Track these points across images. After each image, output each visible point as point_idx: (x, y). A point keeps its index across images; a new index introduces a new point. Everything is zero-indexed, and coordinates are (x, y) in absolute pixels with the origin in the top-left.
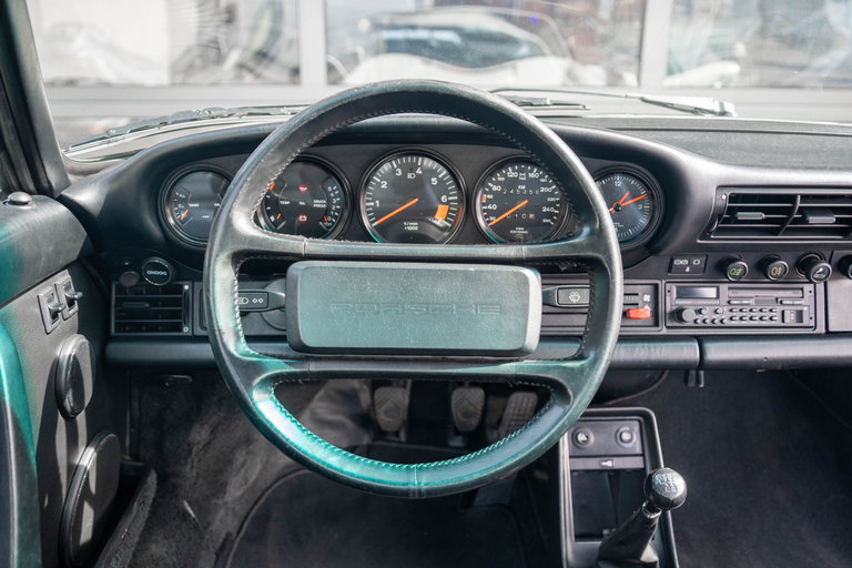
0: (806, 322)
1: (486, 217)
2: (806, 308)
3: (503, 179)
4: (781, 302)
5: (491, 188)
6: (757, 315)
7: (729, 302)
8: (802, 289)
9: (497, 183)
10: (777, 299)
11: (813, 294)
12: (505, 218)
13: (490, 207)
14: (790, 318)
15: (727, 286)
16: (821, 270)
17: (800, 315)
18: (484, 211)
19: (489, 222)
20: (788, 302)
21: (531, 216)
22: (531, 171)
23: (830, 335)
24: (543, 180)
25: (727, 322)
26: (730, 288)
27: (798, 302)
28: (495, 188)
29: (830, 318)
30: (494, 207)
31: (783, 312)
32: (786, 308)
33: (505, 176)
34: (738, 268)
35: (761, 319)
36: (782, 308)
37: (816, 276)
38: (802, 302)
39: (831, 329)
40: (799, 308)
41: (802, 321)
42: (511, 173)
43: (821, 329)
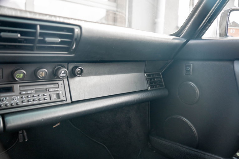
0: (62, 98)
2: (61, 92)
4: (48, 90)
6: (37, 98)
7: (20, 93)
8: (58, 83)
10: (46, 89)
11: (63, 85)
14: (54, 98)
15: (18, 85)
16: (63, 72)
17: (58, 95)
20: (52, 90)
23: (73, 103)
25: (20, 104)
26: (20, 86)
27: (57, 90)
29: (72, 95)
31: (50, 95)
32: (51, 93)
34: (20, 74)
35: (39, 100)
36: (49, 93)
37: (61, 75)
38: (58, 89)
39: (73, 100)
40: (58, 92)
41: (60, 99)
43: (69, 101)
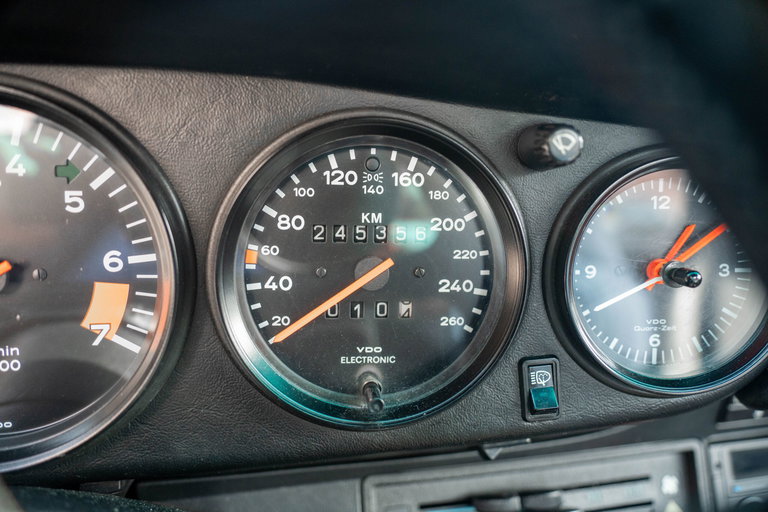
1: (257, 316)
3: (310, 192)
5: (271, 223)
9: (292, 207)
12: (324, 317)
13: (270, 285)
18: (252, 297)
19: (267, 333)
21: (404, 308)
22: (401, 166)
24: (437, 195)
28: (285, 223)
30: (286, 284)
33: (318, 182)
42: (336, 173)
